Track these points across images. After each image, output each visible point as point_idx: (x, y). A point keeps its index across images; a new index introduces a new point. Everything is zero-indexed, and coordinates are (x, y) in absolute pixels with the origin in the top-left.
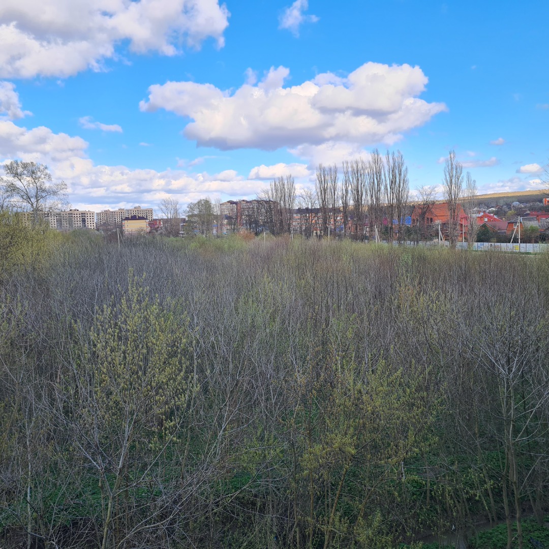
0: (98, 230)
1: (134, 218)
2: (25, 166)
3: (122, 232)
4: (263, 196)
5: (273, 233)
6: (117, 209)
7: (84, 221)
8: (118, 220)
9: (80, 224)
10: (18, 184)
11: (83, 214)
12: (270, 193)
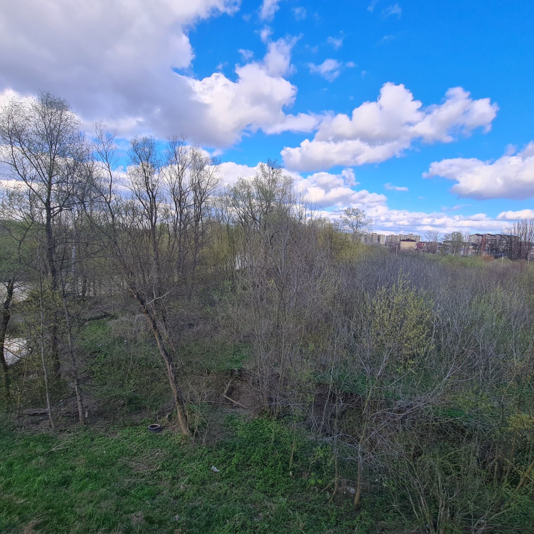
0: (385, 245)
1: (408, 240)
2: (353, 210)
3: (399, 248)
4: (506, 232)
5: (511, 258)
6: (398, 235)
7: (379, 240)
8: (398, 240)
9: (377, 241)
10: (349, 219)
11: (379, 236)
12: (513, 230)
